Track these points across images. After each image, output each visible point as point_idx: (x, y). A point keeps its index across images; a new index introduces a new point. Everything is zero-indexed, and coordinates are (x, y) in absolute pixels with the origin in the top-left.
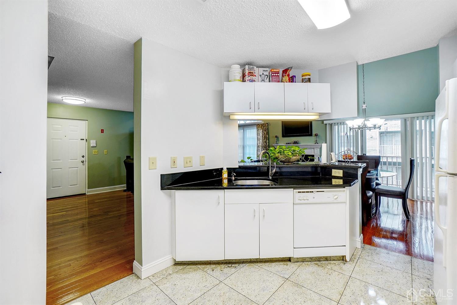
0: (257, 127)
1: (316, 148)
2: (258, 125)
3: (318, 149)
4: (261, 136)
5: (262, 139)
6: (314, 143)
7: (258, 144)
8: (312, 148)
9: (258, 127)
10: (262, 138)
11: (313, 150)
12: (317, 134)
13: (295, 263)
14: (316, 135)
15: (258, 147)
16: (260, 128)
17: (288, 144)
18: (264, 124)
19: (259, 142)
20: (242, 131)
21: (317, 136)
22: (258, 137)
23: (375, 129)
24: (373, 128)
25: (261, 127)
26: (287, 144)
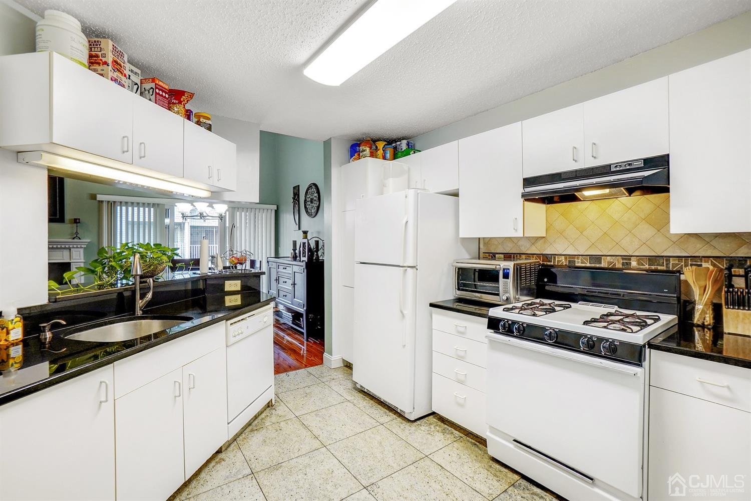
1: (77, 247)
3: (80, 250)
6: (69, 237)
8: (65, 248)
11: (66, 253)
12: (79, 219)
13: (229, 449)
14: (75, 221)
21: (79, 222)
23: (201, 218)
24: (199, 218)
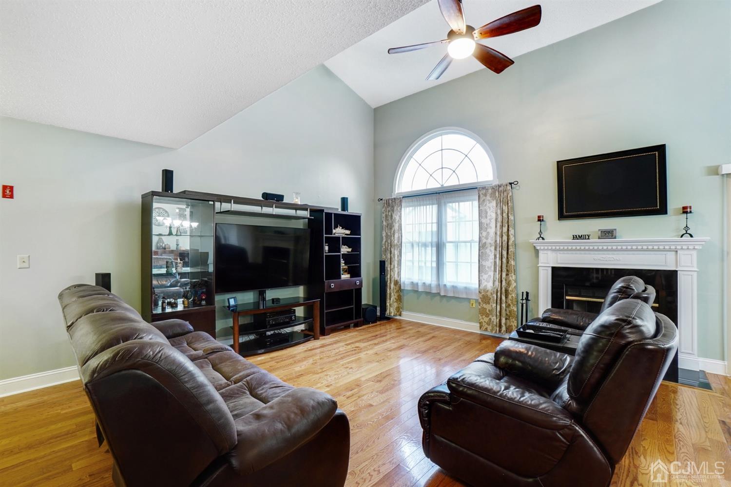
0: (479, 196)
1: (688, 248)
2: (484, 188)
3: (692, 252)
4: (490, 220)
5: (496, 227)
6: (676, 234)
7: (483, 238)
8: (670, 250)
9: (481, 196)
10: (496, 223)
11: (671, 255)
12: (689, 207)
14: (685, 211)
15: (482, 246)
16: (488, 197)
17: (580, 237)
18: (500, 186)
19: (484, 234)
20: (435, 207)
21: (689, 212)
22: (483, 221)
25: (493, 195)
26: (575, 237)
